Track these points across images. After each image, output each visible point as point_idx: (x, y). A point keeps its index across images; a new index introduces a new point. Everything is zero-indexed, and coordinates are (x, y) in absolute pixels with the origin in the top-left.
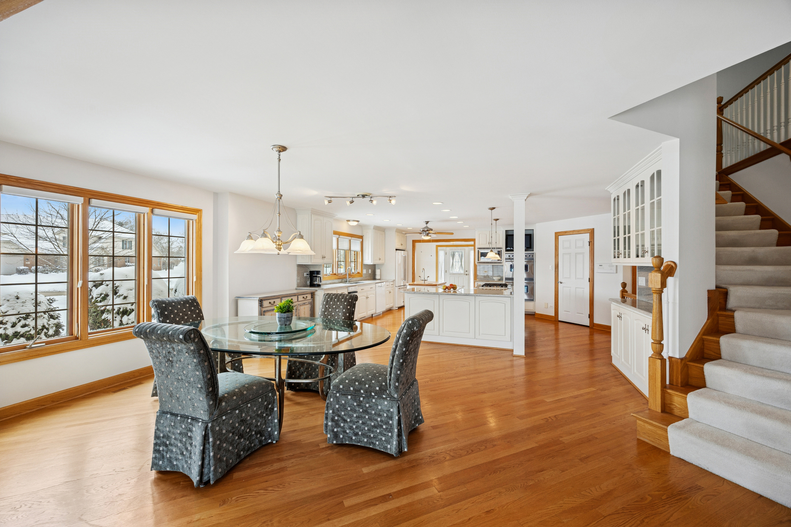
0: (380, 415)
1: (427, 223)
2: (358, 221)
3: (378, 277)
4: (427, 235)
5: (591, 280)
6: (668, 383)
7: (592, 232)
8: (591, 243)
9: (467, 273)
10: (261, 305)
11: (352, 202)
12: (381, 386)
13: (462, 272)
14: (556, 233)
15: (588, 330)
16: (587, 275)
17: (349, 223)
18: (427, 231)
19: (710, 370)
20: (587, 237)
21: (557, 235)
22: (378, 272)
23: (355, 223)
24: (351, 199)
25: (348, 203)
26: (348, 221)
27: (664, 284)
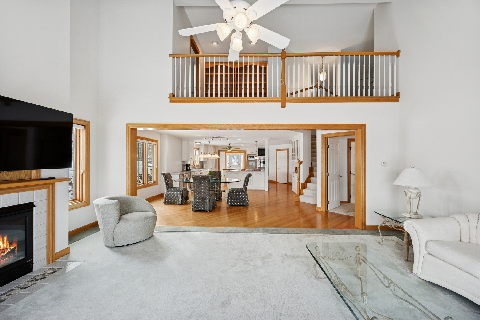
0: (242, 197)
1: (230, 144)
2: (200, 143)
3: (205, 167)
4: (230, 149)
5: (288, 167)
6: (301, 188)
7: (288, 150)
8: (288, 154)
9: (239, 165)
10: (179, 177)
11: (213, 139)
12: (242, 191)
13: (237, 165)
14: (276, 150)
15: (287, 185)
16: (286, 166)
17: (197, 143)
18: (230, 147)
19: (308, 184)
20: (286, 151)
21: (277, 150)
22: (205, 165)
23: (199, 144)
24: (213, 138)
25: (212, 139)
26: (197, 142)
27: (300, 166)
